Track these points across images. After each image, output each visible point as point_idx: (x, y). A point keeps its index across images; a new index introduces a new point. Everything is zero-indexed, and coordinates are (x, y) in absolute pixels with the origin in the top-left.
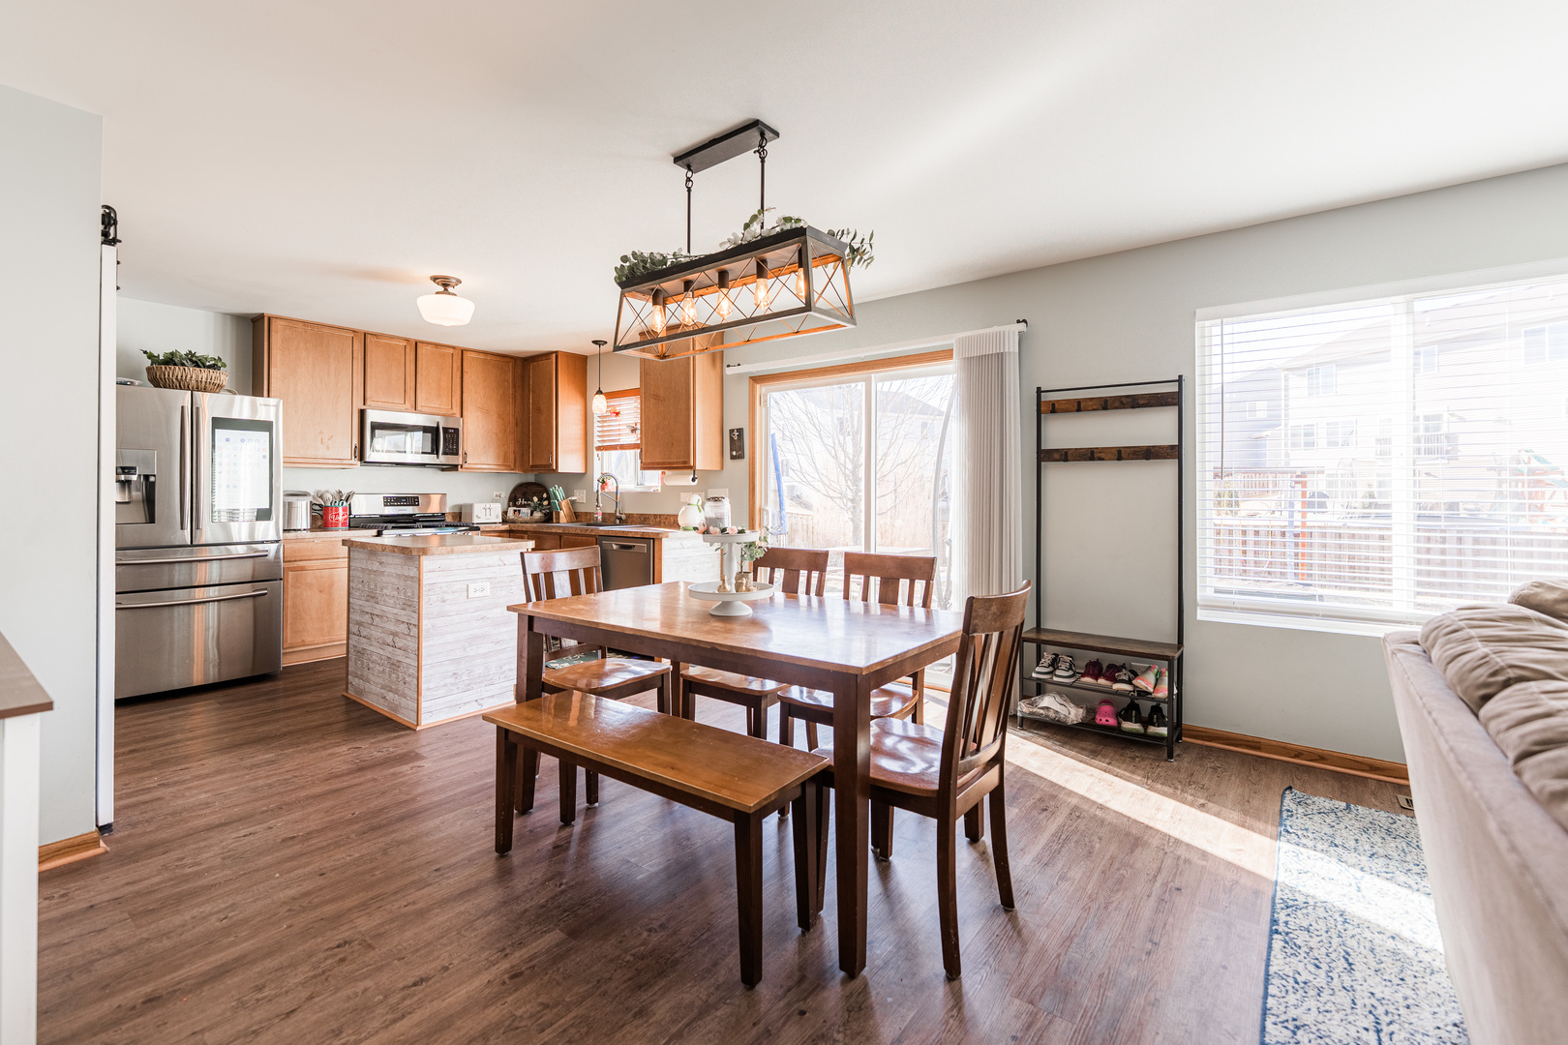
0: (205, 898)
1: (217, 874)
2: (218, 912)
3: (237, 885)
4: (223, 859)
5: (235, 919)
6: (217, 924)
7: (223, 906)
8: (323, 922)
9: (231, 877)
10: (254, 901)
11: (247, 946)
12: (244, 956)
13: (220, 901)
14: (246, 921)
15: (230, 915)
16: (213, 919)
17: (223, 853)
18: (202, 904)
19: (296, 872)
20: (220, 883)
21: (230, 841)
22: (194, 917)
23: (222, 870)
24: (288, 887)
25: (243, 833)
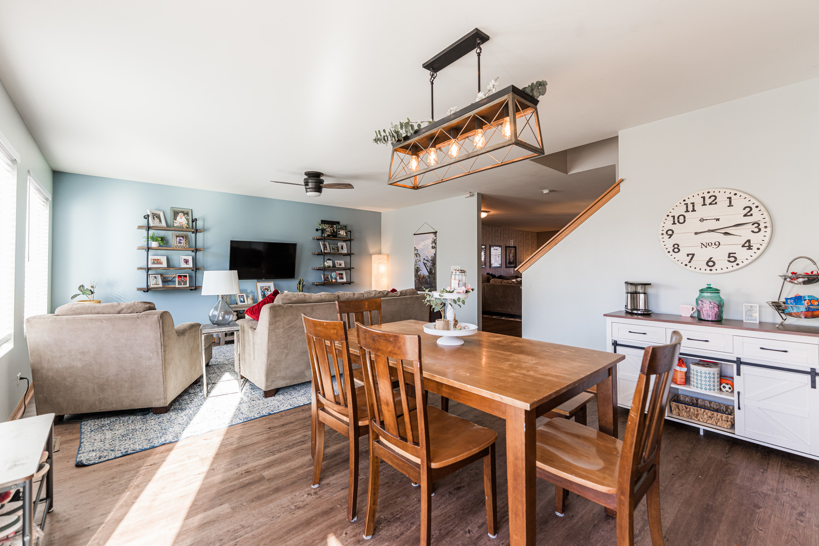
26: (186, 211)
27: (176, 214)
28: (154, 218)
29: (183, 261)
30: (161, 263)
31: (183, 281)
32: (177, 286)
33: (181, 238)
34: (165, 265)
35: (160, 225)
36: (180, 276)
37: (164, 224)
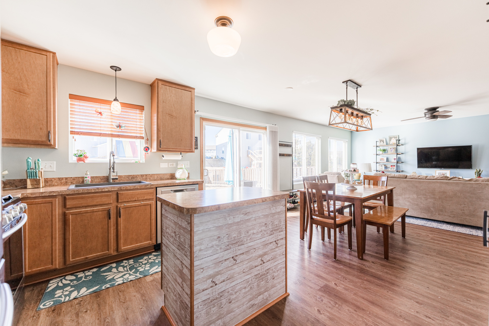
0: (469, 310)
1: (457, 314)
2: (468, 303)
3: (454, 305)
4: (448, 317)
5: (466, 298)
6: (472, 301)
7: (466, 304)
8: (445, 281)
9: (454, 309)
10: (455, 297)
11: (469, 291)
12: (471, 290)
13: (465, 305)
14: (463, 295)
15: (466, 300)
16: (471, 303)
17: (446, 319)
18: (471, 309)
19: (434, 294)
20: (459, 310)
21: (438, 321)
22: (477, 308)
23: (453, 313)
24: (441, 293)
25: (429, 320)
26: (395, 136)
27: (390, 138)
28: (381, 142)
29: (393, 159)
30: (384, 160)
31: (393, 168)
32: (390, 170)
33: (392, 149)
34: (385, 161)
35: (384, 144)
36: (392, 166)
37: (385, 143)
